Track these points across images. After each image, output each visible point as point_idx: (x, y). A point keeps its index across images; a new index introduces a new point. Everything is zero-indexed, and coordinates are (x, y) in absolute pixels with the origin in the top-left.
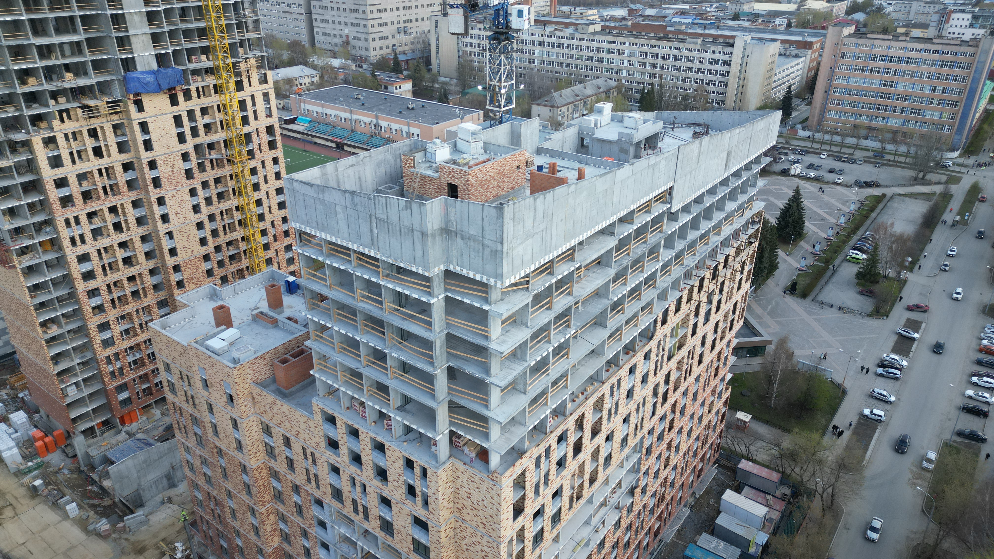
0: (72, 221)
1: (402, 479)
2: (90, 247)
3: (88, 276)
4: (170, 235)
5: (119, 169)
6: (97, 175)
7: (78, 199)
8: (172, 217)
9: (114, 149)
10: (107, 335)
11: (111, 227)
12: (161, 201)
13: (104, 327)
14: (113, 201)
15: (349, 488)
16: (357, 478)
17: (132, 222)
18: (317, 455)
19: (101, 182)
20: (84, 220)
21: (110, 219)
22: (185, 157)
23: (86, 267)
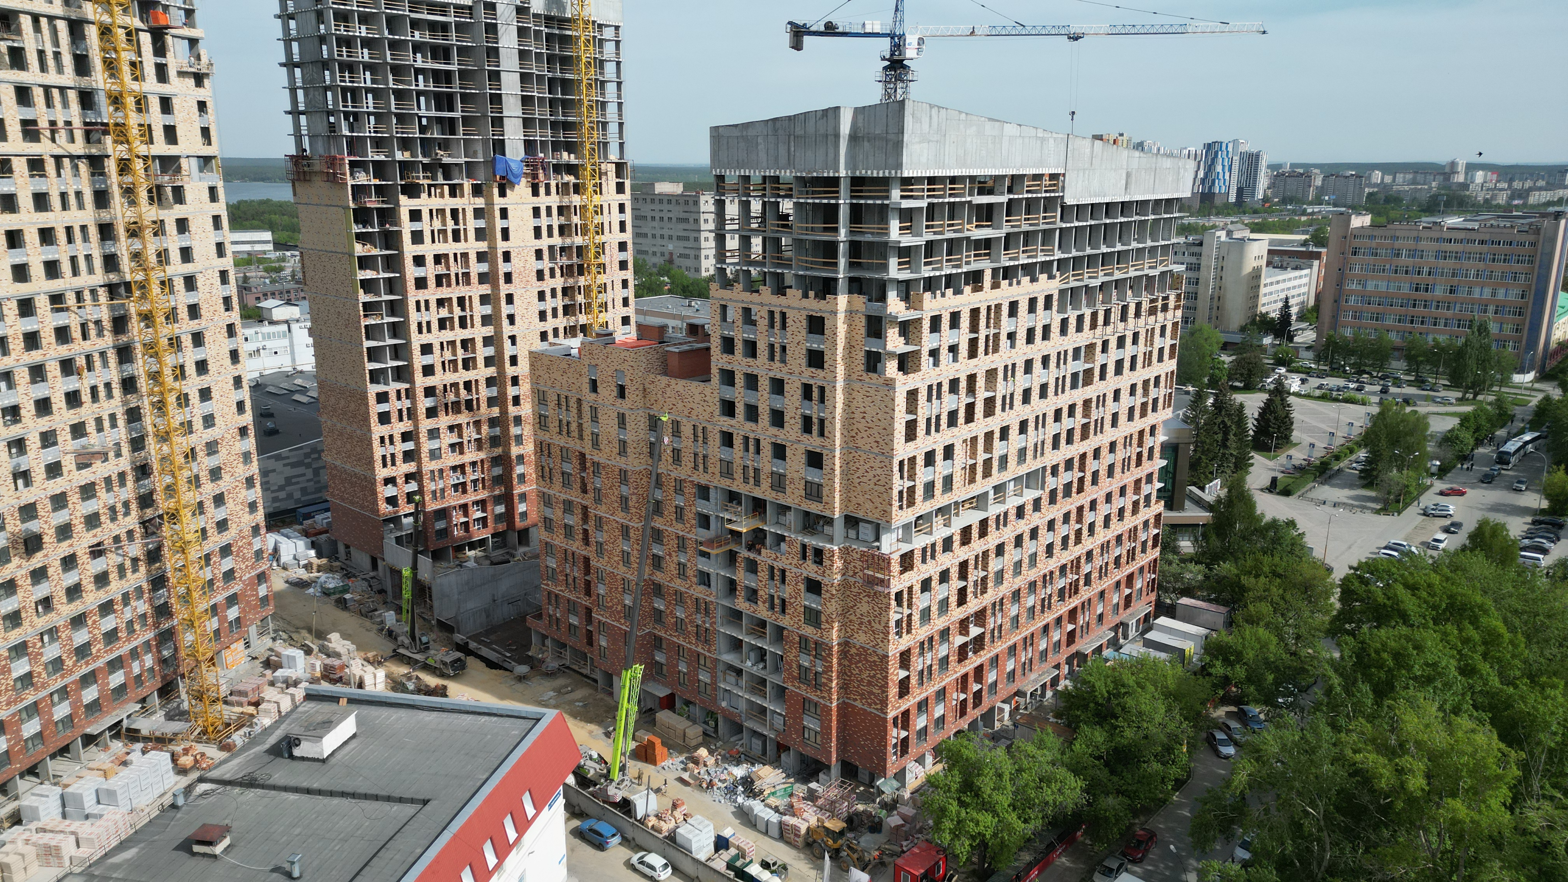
0: (423, 304)
1: (799, 412)
2: (435, 337)
3: (428, 370)
4: (513, 339)
5: (473, 257)
6: (452, 259)
7: (432, 282)
8: (517, 319)
9: (471, 235)
10: (435, 444)
11: (457, 320)
12: (510, 299)
13: (434, 434)
14: (462, 291)
15: (741, 454)
16: (752, 436)
17: (478, 320)
18: (709, 427)
19: (455, 269)
20: (433, 305)
21: (457, 312)
22: (539, 254)
23: (428, 360)
